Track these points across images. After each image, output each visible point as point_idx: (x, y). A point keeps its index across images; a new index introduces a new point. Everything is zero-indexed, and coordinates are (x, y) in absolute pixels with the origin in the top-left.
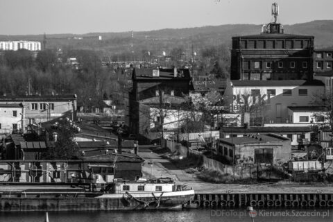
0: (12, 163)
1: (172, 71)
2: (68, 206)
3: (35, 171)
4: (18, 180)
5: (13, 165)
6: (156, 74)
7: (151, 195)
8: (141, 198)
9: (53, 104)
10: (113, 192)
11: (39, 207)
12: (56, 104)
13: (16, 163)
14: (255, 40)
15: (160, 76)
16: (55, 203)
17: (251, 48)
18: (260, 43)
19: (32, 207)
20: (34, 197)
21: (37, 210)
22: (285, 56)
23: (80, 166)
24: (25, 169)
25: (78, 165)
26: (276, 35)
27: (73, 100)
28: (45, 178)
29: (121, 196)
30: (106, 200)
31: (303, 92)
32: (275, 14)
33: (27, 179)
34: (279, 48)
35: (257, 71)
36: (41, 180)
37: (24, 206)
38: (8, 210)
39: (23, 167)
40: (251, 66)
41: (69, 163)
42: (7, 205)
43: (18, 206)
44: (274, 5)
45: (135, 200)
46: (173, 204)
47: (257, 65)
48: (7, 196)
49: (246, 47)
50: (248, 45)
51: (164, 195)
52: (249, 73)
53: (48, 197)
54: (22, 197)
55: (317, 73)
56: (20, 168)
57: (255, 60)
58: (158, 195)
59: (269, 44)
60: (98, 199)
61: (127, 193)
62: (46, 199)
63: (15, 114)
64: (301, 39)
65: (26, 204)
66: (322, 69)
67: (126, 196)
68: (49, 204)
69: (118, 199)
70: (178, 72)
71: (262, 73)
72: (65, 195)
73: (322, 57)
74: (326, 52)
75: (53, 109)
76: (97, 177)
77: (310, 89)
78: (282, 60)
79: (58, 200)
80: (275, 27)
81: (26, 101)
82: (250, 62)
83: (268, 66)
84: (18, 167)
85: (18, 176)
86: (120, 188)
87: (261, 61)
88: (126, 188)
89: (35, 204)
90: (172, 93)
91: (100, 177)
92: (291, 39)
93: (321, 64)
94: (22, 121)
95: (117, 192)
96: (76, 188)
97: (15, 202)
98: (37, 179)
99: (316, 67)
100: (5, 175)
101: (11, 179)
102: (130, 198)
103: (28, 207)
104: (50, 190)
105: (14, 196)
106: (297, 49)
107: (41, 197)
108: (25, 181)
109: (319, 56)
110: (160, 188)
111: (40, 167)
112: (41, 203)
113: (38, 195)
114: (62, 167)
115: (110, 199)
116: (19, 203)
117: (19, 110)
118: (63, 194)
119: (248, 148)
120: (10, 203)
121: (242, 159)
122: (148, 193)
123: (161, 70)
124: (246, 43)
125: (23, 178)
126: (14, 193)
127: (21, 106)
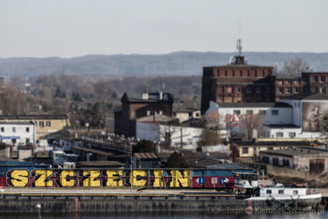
0: (147, 170)
1: (158, 94)
2: (223, 207)
3: (166, 178)
4: (153, 184)
5: (149, 172)
6: (145, 97)
7: (289, 198)
8: (282, 200)
9: (50, 122)
10: (258, 195)
11: (199, 207)
12: (53, 122)
13: (151, 170)
14: (225, 69)
15: (149, 99)
16: (211, 204)
17: (222, 76)
18: (230, 72)
19: (193, 207)
20: (194, 199)
21: (197, 209)
22: (251, 83)
23: (203, 174)
24: (159, 175)
25: (201, 172)
26: (241, 66)
27: (66, 119)
28: (174, 184)
29: (265, 198)
30: (253, 202)
31: (275, 113)
32: (240, 48)
33: (160, 184)
34: (245, 76)
35: (229, 95)
36: (172, 185)
37: (186, 207)
38: (174, 210)
39: (156, 174)
40: (225, 91)
41: (194, 171)
42: (173, 206)
43: (182, 207)
44: (239, 41)
45: (277, 202)
46: (306, 206)
47: (229, 90)
48: (172, 198)
49: (218, 75)
50: (220, 74)
51: (301, 198)
52: (223, 96)
53: (206, 199)
54: (185, 199)
55: (279, 97)
56: (154, 175)
57: (228, 86)
58: (295, 197)
59: (237, 73)
60: (247, 201)
61: (270, 196)
62: (204, 201)
63: (28, 130)
64: (263, 69)
65: (188, 205)
66: (283, 93)
67: (270, 199)
68: (206, 204)
69: (263, 201)
70: (164, 95)
71: (233, 97)
72: (219, 197)
73: (283, 84)
74: (286, 80)
75: (50, 125)
76: (245, 183)
77: (281, 110)
78: (249, 86)
79: (214, 201)
80: (240, 59)
81: (35, 119)
82: (224, 87)
83: (239, 91)
84: (152, 174)
85: (153, 181)
86: (263, 191)
87: (233, 87)
88: (269, 192)
89: (196, 205)
90: (161, 113)
91: (247, 182)
92: (255, 69)
93: (282, 90)
94: (34, 136)
95: (261, 195)
96: (222, 192)
97: (179, 203)
98: (168, 184)
99: (278, 92)
100: (142, 180)
101: (146, 184)
102: (273, 200)
103: (190, 207)
104: (208, 193)
105: (178, 198)
106: (260, 77)
107: (200, 199)
108: (158, 186)
109: (280, 83)
110: (297, 192)
111: (171, 174)
112: (200, 204)
113: (198, 197)
114: (189, 174)
115: (257, 201)
116: (182, 204)
117: (31, 127)
118: (218, 197)
119: (304, 159)
120: (175, 203)
121: (299, 167)
122: (287, 196)
123: (150, 94)
124: (219, 72)
125: (157, 183)
126: (178, 196)
127: (32, 123)
